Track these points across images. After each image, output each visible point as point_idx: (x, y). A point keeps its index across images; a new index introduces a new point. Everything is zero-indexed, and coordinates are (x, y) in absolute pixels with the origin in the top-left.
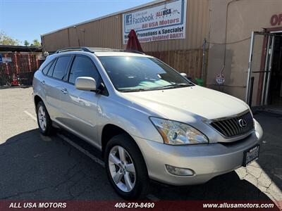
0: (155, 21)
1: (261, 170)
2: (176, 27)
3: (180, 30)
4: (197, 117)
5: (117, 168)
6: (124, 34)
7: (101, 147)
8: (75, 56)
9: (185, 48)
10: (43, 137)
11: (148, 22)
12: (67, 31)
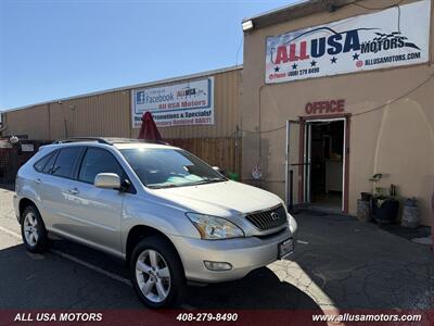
0: (175, 101)
1: (301, 271)
2: (203, 110)
3: (209, 113)
4: (232, 211)
5: (146, 276)
6: (134, 115)
7: (124, 255)
8: (87, 148)
9: (215, 136)
10: (31, 255)
11: (166, 102)
12: (46, 107)
